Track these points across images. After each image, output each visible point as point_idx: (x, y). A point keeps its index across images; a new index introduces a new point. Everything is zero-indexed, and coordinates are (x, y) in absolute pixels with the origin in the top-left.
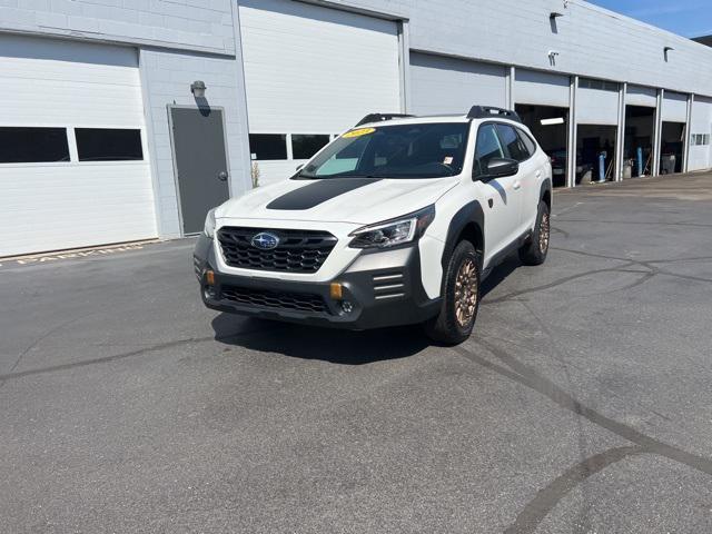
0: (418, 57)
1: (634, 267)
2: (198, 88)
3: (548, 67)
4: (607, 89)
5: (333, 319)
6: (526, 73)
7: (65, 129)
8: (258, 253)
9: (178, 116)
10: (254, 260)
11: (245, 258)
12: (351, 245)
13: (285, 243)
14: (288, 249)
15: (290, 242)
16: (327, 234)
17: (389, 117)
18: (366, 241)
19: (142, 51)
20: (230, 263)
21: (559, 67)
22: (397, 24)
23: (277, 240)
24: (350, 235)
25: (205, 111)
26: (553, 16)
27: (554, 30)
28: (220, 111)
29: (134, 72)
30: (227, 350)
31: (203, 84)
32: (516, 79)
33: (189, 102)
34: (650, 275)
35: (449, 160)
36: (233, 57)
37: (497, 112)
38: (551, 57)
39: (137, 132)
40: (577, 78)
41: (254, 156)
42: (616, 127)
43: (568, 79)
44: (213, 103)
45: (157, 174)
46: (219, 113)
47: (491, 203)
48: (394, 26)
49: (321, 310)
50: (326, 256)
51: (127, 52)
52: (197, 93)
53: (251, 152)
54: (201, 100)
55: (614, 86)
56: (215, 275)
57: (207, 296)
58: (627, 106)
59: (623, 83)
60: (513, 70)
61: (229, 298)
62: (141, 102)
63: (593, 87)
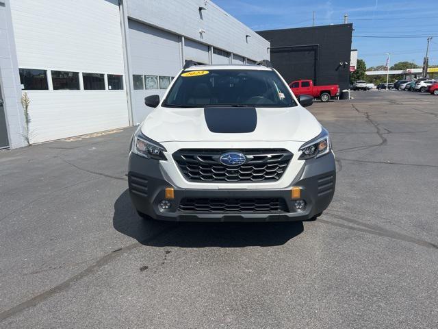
0: (134, 23)
4: (224, 55)
6: (189, 42)
8: (224, 170)
10: (218, 175)
11: (209, 174)
12: (300, 158)
14: (253, 164)
15: (255, 158)
20: (191, 179)
24: (299, 150)
26: (200, 9)
27: (201, 17)
30: (168, 252)
32: (185, 45)
35: (282, 95)
36: (3, 5)
38: (201, 33)
40: (212, 48)
43: (208, 47)
53: (21, 83)
56: (175, 191)
59: (231, 53)
60: (183, 39)
61: (184, 209)
63: (218, 53)
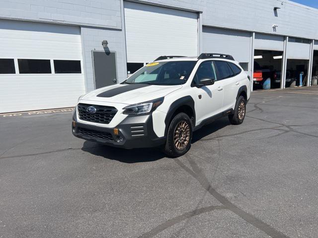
0: (206, 28)
1: (282, 128)
2: (105, 43)
3: (272, 32)
4: (304, 42)
5: (115, 143)
6: (260, 35)
7: (50, 60)
8: (89, 115)
9: (96, 55)
10: (88, 117)
12: (124, 113)
13: (98, 111)
14: (99, 113)
15: (100, 110)
16: (114, 108)
17: (171, 57)
18: (131, 111)
19: (82, 28)
20: (81, 118)
21: (278, 32)
22: (197, 14)
23: (95, 110)
24: (123, 109)
25: (108, 53)
26: (275, 9)
27: (276, 15)
28: (114, 53)
29: (79, 37)
31: (107, 41)
32: (255, 38)
33: (101, 49)
34: (287, 132)
35: (182, 78)
36: (121, 30)
37: (219, 56)
38: (274, 28)
39: (79, 62)
40: (288, 38)
41: (129, 72)
42: (309, 60)
43: (283, 38)
44: (111, 50)
45: (87, 79)
46: (114, 54)
47: (200, 97)
48: (196, 15)
49: (112, 140)
50: (113, 117)
51: (75, 28)
52: (104, 45)
53: (128, 70)
54: (106, 48)
55: (308, 41)
56: (76, 123)
57: (74, 131)
58: (314, 50)
59: (312, 40)
60: (254, 34)
61: (81, 133)
62: (81, 49)
63: (296, 42)
